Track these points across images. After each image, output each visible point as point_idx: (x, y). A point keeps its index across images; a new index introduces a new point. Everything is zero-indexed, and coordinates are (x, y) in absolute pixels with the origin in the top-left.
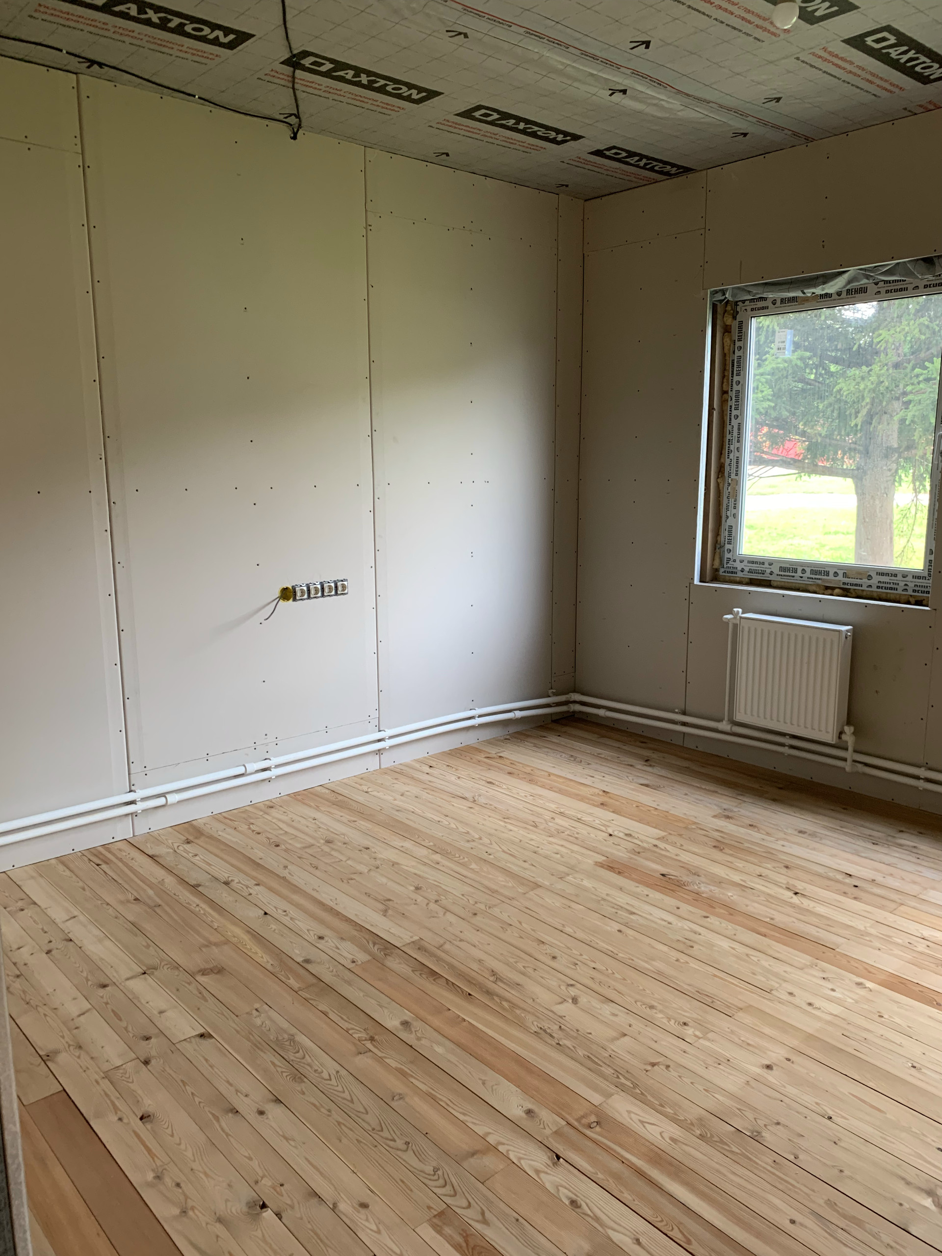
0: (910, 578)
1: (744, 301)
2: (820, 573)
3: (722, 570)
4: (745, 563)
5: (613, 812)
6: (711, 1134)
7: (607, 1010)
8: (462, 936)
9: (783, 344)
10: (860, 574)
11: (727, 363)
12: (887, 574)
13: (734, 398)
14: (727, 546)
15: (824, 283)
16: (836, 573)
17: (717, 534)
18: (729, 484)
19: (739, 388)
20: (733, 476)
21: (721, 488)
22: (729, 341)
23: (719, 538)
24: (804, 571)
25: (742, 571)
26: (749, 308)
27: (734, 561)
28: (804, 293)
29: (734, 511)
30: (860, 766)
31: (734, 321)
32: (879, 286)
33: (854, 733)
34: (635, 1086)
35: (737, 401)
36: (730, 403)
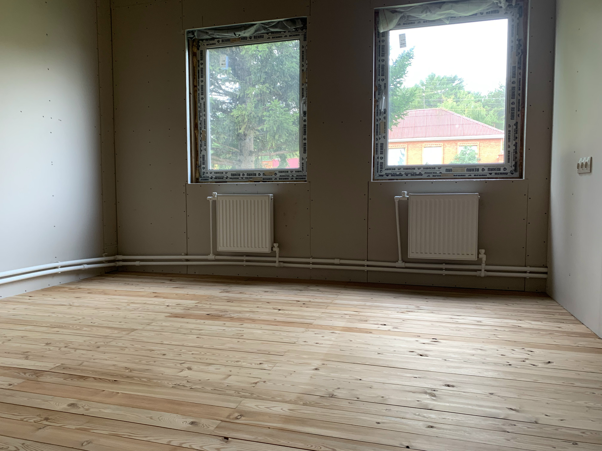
0: (294, 172)
1: (202, 40)
2: (252, 175)
3: (200, 179)
4: (213, 174)
5: (163, 298)
6: (309, 402)
7: (212, 368)
8: (93, 357)
9: (224, 62)
10: (271, 173)
11: (195, 72)
12: (284, 172)
13: (200, 90)
14: (202, 166)
15: (245, 30)
16: (259, 174)
17: (196, 160)
18: (201, 133)
19: (203, 84)
20: (203, 129)
21: (197, 136)
22: (196, 60)
23: (197, 162)
24: (243, 175)
25: (211, 178)
26: (205, 44)
27: (207, 173)
28: (235, 34)
29: (205, 147)
30: (282, 263)
31: (198, 51)
32: (269, 35)
33: (278, 247)
34: (252, 394)
35: (202, 90)
36: (198, 92)
